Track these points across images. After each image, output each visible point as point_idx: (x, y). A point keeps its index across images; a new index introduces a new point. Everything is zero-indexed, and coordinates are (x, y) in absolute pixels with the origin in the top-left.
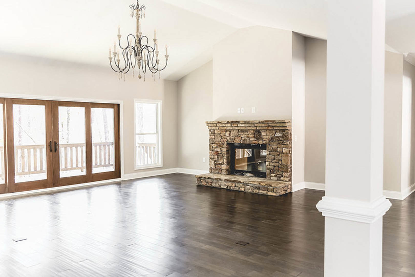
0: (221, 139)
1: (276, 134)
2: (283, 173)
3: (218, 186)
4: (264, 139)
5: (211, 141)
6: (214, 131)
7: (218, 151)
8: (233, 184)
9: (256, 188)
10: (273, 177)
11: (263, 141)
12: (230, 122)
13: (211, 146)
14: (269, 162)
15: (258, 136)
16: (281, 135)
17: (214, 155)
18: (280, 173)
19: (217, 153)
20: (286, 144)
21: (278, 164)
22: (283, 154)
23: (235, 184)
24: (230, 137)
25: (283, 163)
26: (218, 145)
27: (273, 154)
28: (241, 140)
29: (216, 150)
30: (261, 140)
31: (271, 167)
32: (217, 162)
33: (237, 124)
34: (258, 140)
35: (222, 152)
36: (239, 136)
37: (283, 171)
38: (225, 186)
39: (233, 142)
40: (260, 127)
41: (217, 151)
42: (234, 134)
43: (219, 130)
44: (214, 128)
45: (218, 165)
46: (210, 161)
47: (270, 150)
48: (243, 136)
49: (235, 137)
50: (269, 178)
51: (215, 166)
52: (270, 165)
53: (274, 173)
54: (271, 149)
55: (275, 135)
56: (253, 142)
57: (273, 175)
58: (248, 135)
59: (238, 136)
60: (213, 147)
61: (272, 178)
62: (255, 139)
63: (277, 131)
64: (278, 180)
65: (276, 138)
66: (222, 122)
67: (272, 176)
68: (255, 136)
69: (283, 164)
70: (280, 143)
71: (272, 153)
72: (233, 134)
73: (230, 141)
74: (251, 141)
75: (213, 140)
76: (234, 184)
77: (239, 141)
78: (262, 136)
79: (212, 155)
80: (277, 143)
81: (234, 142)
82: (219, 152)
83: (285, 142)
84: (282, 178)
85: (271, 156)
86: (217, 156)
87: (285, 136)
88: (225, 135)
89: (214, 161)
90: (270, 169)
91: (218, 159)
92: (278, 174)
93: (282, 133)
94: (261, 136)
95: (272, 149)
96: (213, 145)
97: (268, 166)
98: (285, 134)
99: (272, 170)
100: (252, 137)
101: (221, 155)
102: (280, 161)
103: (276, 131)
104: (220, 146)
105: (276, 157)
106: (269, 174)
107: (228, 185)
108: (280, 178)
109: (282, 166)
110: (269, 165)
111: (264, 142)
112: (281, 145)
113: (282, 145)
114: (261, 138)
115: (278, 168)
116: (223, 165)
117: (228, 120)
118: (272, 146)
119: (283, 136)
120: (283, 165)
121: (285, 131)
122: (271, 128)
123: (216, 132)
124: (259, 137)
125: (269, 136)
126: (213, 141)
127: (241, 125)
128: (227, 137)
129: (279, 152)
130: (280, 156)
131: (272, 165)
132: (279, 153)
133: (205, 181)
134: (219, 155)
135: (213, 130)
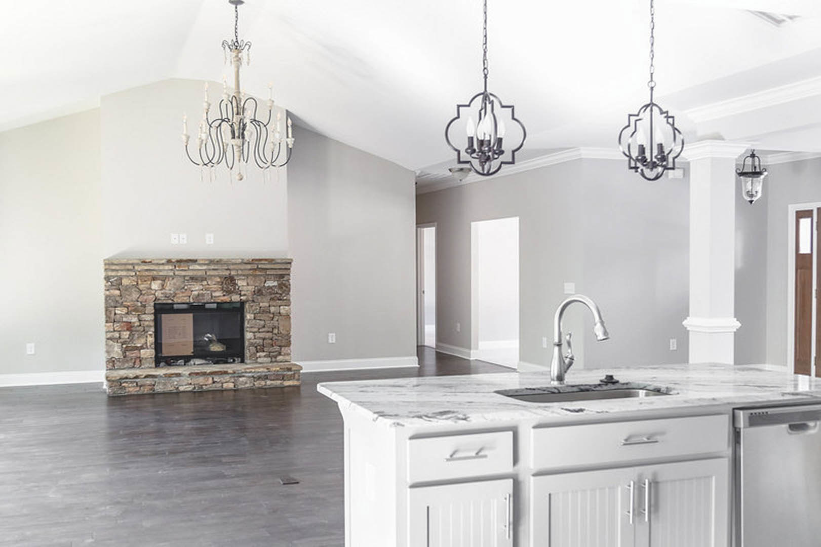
0: (140, 296)
1: (267, 282)
2: (281, 349)
3: (171, 389)
4: (243, 293)
5: (110, 301)
6: (121, 279)
7: (133, 321)
8: (208, 380)
9: (259, 378)
10: (262, 359)
11: (241, 296)
12: (173, 261)
13: (110, 312)
14: (254, 332)
15: (231, 288)
16: (276, 284)
17: (119, 331)
18: (277, 349)
19: (129, 327)
20: (286, 300)
21: (271, 334)
22: (281, 316)
23: (213, 378)
24: (162, 291)
25: (282, 331)
26: (130, 309)
27: (262, 318)
28: (189, 297)
29: (124, 319)
30: (236, 294)
31: (258, 341)
32: (129, 345)
33: (189, 266)
34: (230, 295)
35: (141, 322)
36: (186, 288)
37: (283, 344)
38: (190, 386)
39: (170, 302)
40: (237, 270)
41: (129, 321)
42: (175, 284)
43: (134, 278)
44: (120, 273)
45: (131, 350)
46: (107, 345)
47: (255, 312)
48: (196, 288)
49: (177, 290)
50: (254, 360)
51: (124, 352)
52: (255, 339)
53: (264, 351)
54: (257, 309)
55: (265, 285)
56: (219, 299)
57: (263, 354)
58: (207, 286)
59: (184, 288)
60: (115, 314)
61: (259, 360)
62: (225, 293)
63: (270, 277)
64: (271, 362)
65: (268, 289)
66: (153, 262)
67: (260, 357)
68: (223, 287)
69: (281, 333)
70: (276, 298)
71: (260, 316)
72: (172, 285)
73: (164, 300)
74: (215, 297)
75: (118, 299)
76: (210, 379)
77: (185, 298)
78: (239, 287)
79: (114, 331)
80: (269, 298)
81: (173, 300)
82: (134, 323)
83: (285, 296)
84: (280, 358)
85: (258, 321)
86: (128, 333)
87: (284, 285)
88: (150, 288)
89: (121, 342)
90: (256, 345)
91: (131, 338)
92: (272, 351)
93: (278, 281)
94: (237, 287)
95: (260, 309)
96: (118, 310)
97: (252, 341)
98: (284, 282)
99: (259, 346)
100: (217, 290)
101: (141, 329)
102: (275, 328)
103: (267, 277)
104: (136, 310)
105: (267, 322)
106: (254, 353)
107: (196, 383)
108: (276, 358)
109: (278, 337)
110: (253, 338)
111: (242, 298)
112: (277, 301)
113: (280, 302)
114: (237, 290)
115: (270, 341)
116: (144, 349)
117: (168, 258)
118: (259, 304)
119: (280, 286)
120: (281, 335)
121: (284, 277)
122: (260, 271)
123: (125, 282)
124: (233, 289)
125: (254, 287)
126: (117, 301)
127: (198, 267)
128: (156, 291)
129: (273, 314)
130: (275, 319)
131: (260, 338)
132: (272, 316)
133: (135, 384)
134: (133, 329)
135: (115, 278)
